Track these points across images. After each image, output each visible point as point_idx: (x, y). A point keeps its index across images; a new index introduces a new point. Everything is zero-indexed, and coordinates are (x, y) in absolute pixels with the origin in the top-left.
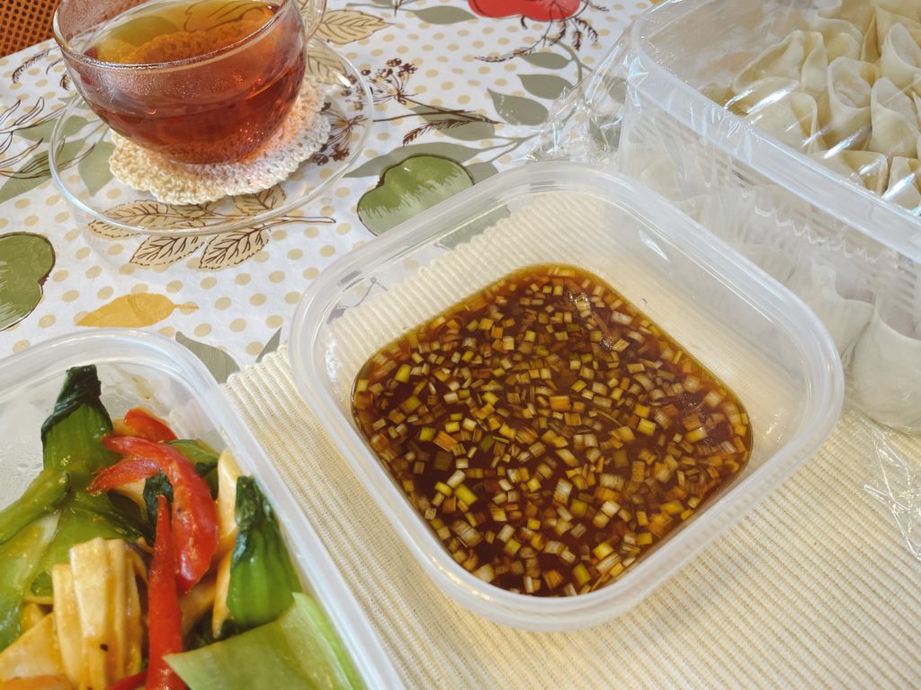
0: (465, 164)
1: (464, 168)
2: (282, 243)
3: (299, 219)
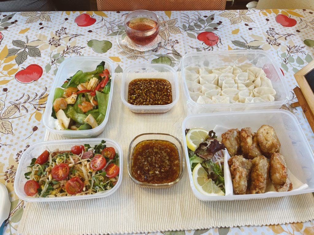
0: (172, 62)
1: (171, 62)
2: (139, 60)
3: (144, 58)
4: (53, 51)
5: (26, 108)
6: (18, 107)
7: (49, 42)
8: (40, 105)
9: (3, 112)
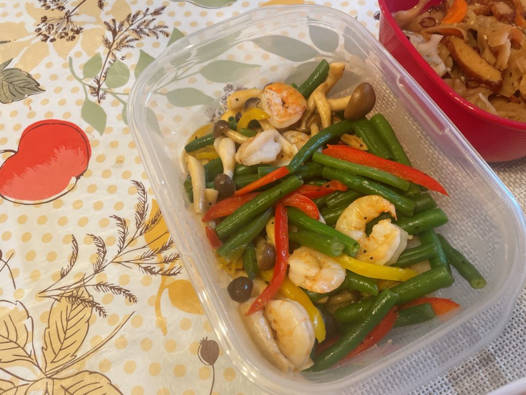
4: (72, 54)
5: (120, 289)
6: (86, 296)
7: (41, 37)
8: (160, 252)
9: (38, 344)
